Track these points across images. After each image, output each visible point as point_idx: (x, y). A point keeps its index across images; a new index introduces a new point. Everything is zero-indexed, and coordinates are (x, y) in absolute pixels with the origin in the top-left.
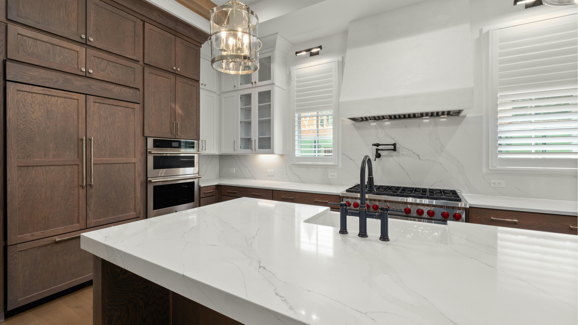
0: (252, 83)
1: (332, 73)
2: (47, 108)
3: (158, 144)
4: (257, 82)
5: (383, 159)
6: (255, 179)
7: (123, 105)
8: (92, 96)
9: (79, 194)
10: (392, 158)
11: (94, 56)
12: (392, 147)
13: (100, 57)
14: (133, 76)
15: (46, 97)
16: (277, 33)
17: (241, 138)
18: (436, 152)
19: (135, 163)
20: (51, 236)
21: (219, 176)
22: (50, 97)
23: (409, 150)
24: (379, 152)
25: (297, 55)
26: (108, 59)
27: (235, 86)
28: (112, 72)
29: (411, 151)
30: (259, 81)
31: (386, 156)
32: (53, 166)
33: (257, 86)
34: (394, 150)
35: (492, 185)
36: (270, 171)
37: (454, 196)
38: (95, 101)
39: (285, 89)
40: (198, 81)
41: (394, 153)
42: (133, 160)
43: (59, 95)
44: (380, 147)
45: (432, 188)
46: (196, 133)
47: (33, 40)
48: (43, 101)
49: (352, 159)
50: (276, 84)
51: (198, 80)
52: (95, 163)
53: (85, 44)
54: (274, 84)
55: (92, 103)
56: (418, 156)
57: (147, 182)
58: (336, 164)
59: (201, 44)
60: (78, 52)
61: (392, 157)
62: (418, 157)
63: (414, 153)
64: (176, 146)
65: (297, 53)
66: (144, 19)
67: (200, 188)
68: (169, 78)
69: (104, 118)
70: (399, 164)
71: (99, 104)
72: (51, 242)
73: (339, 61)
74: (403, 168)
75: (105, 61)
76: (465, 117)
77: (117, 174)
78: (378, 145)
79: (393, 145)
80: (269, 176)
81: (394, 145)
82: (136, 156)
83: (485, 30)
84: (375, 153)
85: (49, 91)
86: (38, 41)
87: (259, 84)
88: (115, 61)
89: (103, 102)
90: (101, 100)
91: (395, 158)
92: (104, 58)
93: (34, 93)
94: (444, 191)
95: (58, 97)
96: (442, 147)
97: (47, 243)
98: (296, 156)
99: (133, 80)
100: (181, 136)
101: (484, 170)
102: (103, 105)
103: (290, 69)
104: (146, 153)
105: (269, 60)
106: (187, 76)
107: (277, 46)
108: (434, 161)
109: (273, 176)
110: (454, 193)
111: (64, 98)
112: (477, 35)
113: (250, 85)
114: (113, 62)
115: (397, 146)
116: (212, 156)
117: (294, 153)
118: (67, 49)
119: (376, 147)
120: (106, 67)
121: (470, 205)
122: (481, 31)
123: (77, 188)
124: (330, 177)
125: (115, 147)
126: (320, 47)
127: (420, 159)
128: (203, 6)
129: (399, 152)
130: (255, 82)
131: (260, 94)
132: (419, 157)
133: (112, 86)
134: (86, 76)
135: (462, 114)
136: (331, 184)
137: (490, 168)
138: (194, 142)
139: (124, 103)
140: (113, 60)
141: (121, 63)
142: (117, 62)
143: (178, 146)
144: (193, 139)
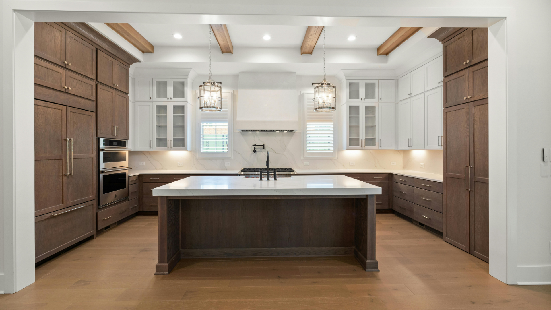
0: (168, 98)
1: (227, 100)
2: (46, 117)
4: (172, 97)
5: (257, 153)
6: (166, 170)
8: (70, 107)
9: (63, 181)
10: (262, 153)
11: (70, 77)
12: (262, 147)
13: (73, 77)
14: (91, 91)
15: (45, 108)
16: (192, 68)
17: (156, 139)
18: (283, 149)
19: (92, 158)
20: (49, 212)
22: (47, 108)
23: (270, 148)
24: (256, 149)
26: (78, 79)
27: (151, 98)
29: (272, 148)
30: (174, 97)
31: (259, 151)
32: (49, 160)
33: (171, 101)
34: (264, 148)
35: (305, 165)
36: (180, 163)
37: (291, 170)
38: (72, 111)
39: (192, 104)
41: (263, 150)
42: (91, 155)
43: (52, 107)
44: (257, 147)
45: (281, 168)
46: (126, 134)
47: (37, 65)
48: (43, 111)
49: (240, 153)
50: (188, 102)
51: (127, 93)
52: (74, 158)
53: (65, 67)
54: (187, 101)
55: (70, 112)
57: (99, 172)
58: (230, 157)
59: (129, 65)
60: (61, 74)
63: (273, 150)
64: (115, 144)
66: (98, 47)
67: (129, 177)
68: (111, 92)
69: (76, 124)
71: (73, 113)
72: (48, 217)
73: (231, 93)
75: (76, 80)
76: (295, 132)
77: (83, 166)
78: (255, 145)
80: (179, 166)
81: (264, 145)
82: (93, 152)
83: (302, 93)
84: (254, 150)
85: (47, 104)
86: (39, 66)
87: (173, 99)
89: (75, 112)
90: (75, 110)
91: (264, 153)
92: (75, 78)
93: (39, 106)
94: (286, 168)
95: (51, 108)
96: (285, 147)
97: (46, 218)
98: (201, 152)
99: (91, 94)
100: (118, 137)
101: (302, 158)
102: (75, 114)
103: (196, 91)
104: (98, 150)
105: (183, 84)
106: (121, 90)
107: (189, 76)
108: (282, 154)
109: (182, 166)
110: (291, 169)
111: (55, 109)
112: (299, 94)
113: (166, 99)
114: (80, 81)
115: (265, 146)
117: (200, 149)
118: (55, 72)
119: (254, 146)
120: (76, 85)
121: (297, 173)
122: (301, 92)
123: (61, 177)
124: (226, 165)
125: (82, 146)
126: (221, 83)
128: (140, 41)
129: (266, 149)
130: (171, 98)
131: (175, 107)
132: (275, 152)
133: (80, 99)
134: (66, 92)
135: (294, 131)
136: (226, 169)
137: (304, 157)
138: (126, 141)
139: (87, 113)
140: (80, 79)
141: (84, 81)
142: (83, 81)
143: (116, 144)
144: (125, 139)
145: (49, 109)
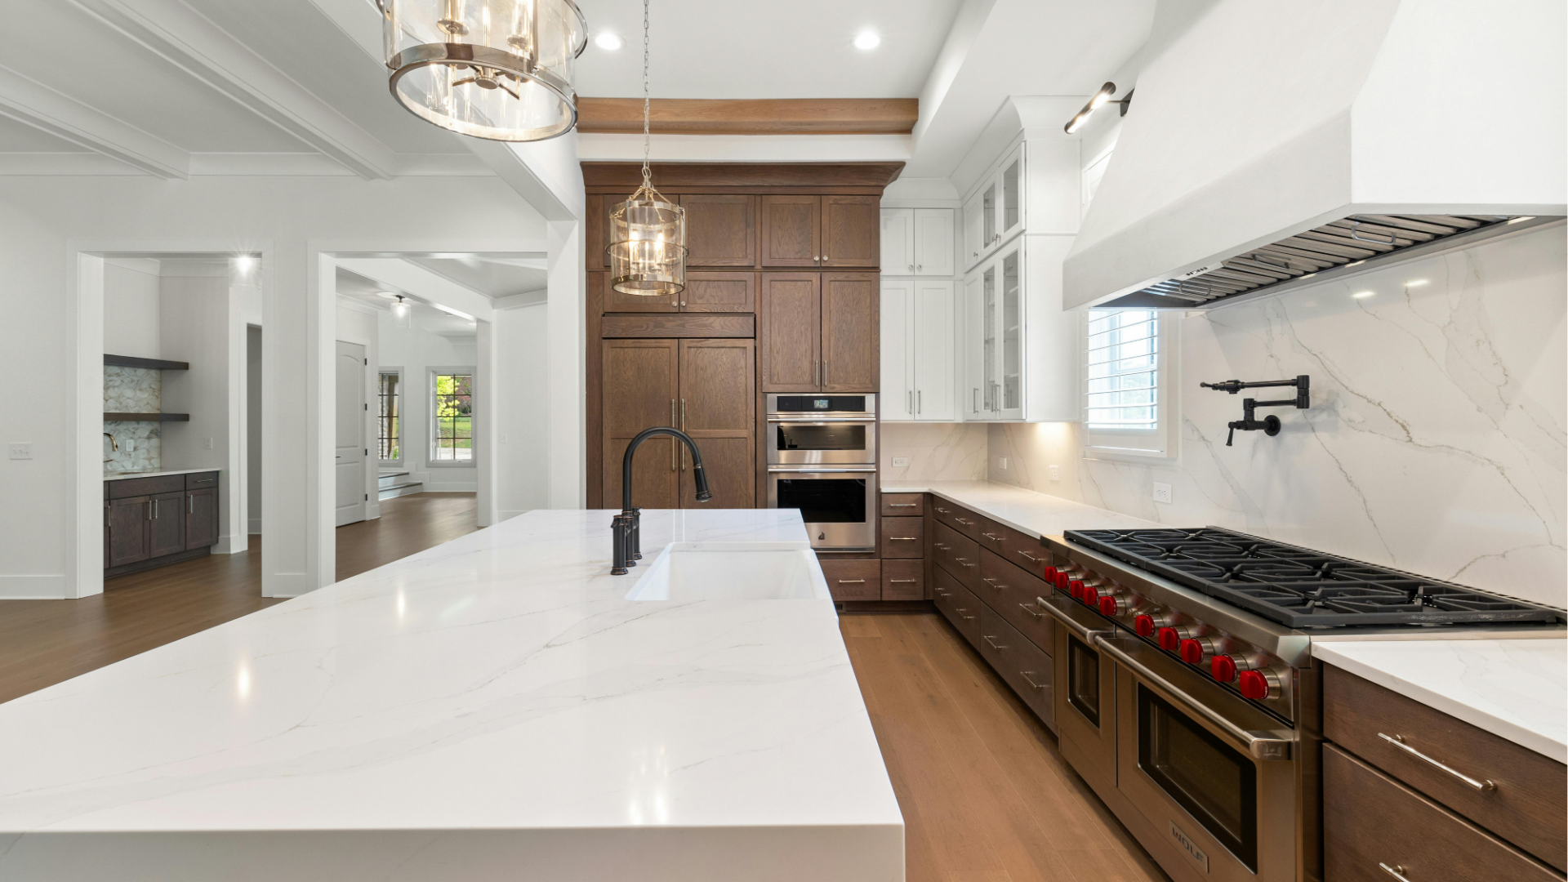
0: (995, 239)
3: (785, 404)
5: (1286, 438)
6: (1033, 489)
7: (728, 346)
8: (686, 340)
10: (1313, 435)
11: (689, 281)
13: (696, 278)
14: (744, 293)
16: (1008, 98)
18: (1479, 409)
19: (745, 438)
21: (986, 476)
23: (1369, 402)
25: (1069, 130)
26: (707, 278)
28: (713, 296)
29: (1379, 404)
30: (1005, 232)
33: (1001, 243)
34: (1302, 402)
36: (1054, 468)
38: (691, 345)
40: (876, 269)
41: (1311, 416)
42: (743, 433)
46: (869, 378)
49: (1206, 438)
50: (1030, 231)
51: (875, 266)
54: (1023, 231)
55: (685, 350)
56: (1403, 426)
58: (1168, 455)
59: (881, 190)
61: (1313, 430)
62: (1405, 433)
63: (1388, 414)
64: (821, 407)
65: (1067, 127)
67: (881, 494)
68: (808, 281)
69: (702, 369)
70: (1337, 461)
71: (697, 349)
74: (1349, 481)
75: (703, 281)
77: (719, 455)
78: (1238, 385)
79: (1293, 385)
80: (1051, 482)
81: (1302, 383)
82: (749, 426)
85: (639, 342)
87: (1004, 237)
88: (716, 278)
89: (702, 346)
90: (698, 342)
91: (1324, 436)
95: (648, 347)
96: (1506, 383)
98: (1090, 426)
99: (744, 301)
100: (834, 388)
102: (700, 350)
106: (846, 266)
108: (1469, 452)
109: (1057, 482)
111: (655, 348)
113: (994, 245)
114: (715, 281)
116: (939, 427)
120: (705, 291)
124: (1155, 496)
125: (717, 412)
126: (1108, 88)
127: (1411, 441)
129: (1336, 412)
130: (998, 236)
132: (1408, 433)
133: (713, 318)
134: (678, 312)
136: (1159, 521)
138: (864, 397)
139: (729, 343)
140: (712, 278)
141: (724, 279)
142: (720, 278)
143: (826, 406)
144: (864, 391)
145: (644, 350)
